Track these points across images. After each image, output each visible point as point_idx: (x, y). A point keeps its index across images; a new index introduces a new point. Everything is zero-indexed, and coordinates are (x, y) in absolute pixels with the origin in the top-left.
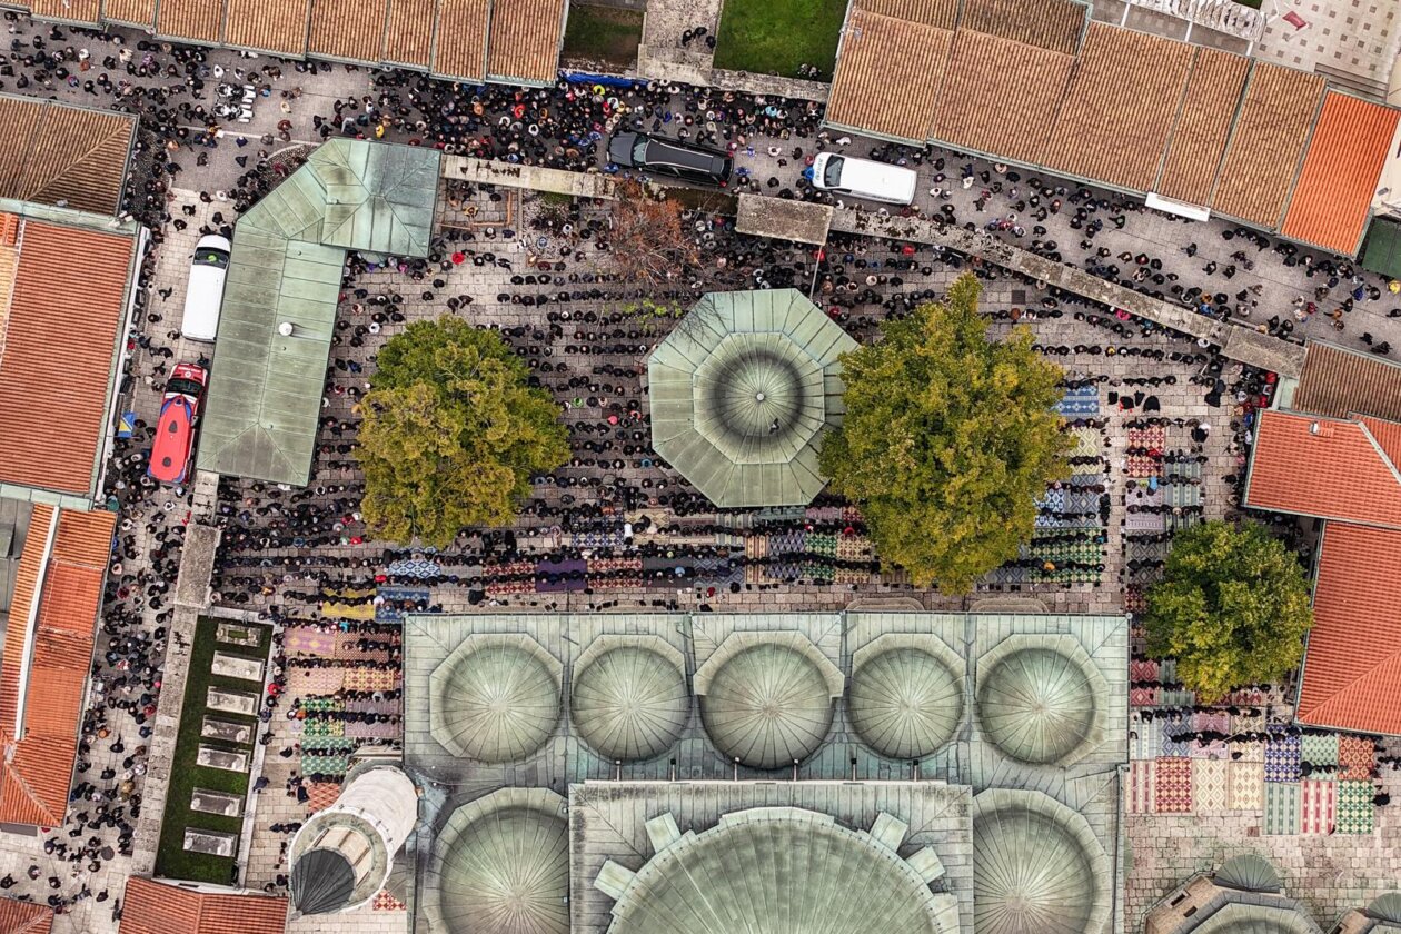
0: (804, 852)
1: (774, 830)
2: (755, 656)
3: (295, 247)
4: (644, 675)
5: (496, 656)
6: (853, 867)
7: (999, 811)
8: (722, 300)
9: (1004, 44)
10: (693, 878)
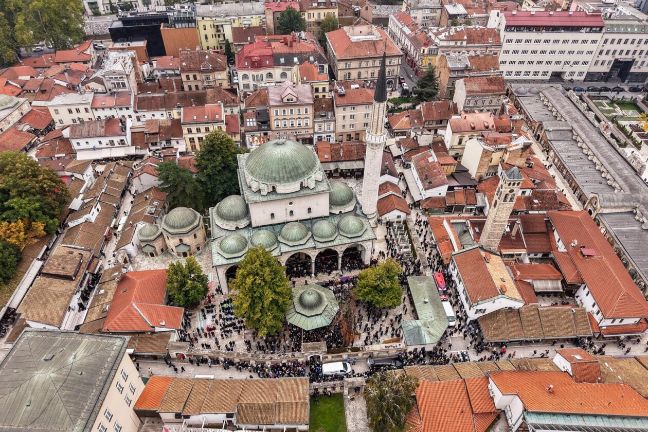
0: (281, 175)
1: (288, 181)
2: (299, 237)
3: (433, 319)
4: (322, 231)
5: (354, 230)
6: (270, 175)
7: (240, 219)
8: (325, 324)
9: (261, 401)
10: (303, 169)
